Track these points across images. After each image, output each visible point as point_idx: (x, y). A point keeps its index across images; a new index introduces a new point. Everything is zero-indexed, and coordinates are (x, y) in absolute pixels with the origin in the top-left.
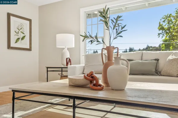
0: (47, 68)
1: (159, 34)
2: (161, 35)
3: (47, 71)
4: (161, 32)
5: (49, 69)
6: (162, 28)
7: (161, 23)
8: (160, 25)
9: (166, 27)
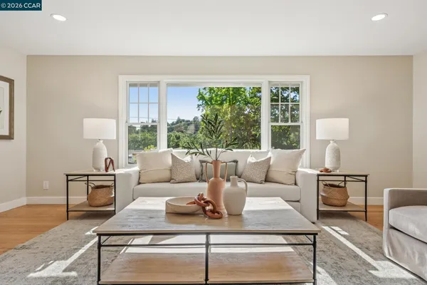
0: (67, 175)
1: (199, 106)
2: (201, 108)
3: (68, 181)
4: (201, 102)
5: (70, 178)
6: (202, 98)
7: (201, 92)
8: (200, 94)
9: (207, 96)
